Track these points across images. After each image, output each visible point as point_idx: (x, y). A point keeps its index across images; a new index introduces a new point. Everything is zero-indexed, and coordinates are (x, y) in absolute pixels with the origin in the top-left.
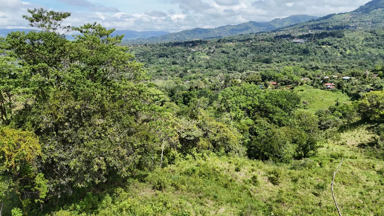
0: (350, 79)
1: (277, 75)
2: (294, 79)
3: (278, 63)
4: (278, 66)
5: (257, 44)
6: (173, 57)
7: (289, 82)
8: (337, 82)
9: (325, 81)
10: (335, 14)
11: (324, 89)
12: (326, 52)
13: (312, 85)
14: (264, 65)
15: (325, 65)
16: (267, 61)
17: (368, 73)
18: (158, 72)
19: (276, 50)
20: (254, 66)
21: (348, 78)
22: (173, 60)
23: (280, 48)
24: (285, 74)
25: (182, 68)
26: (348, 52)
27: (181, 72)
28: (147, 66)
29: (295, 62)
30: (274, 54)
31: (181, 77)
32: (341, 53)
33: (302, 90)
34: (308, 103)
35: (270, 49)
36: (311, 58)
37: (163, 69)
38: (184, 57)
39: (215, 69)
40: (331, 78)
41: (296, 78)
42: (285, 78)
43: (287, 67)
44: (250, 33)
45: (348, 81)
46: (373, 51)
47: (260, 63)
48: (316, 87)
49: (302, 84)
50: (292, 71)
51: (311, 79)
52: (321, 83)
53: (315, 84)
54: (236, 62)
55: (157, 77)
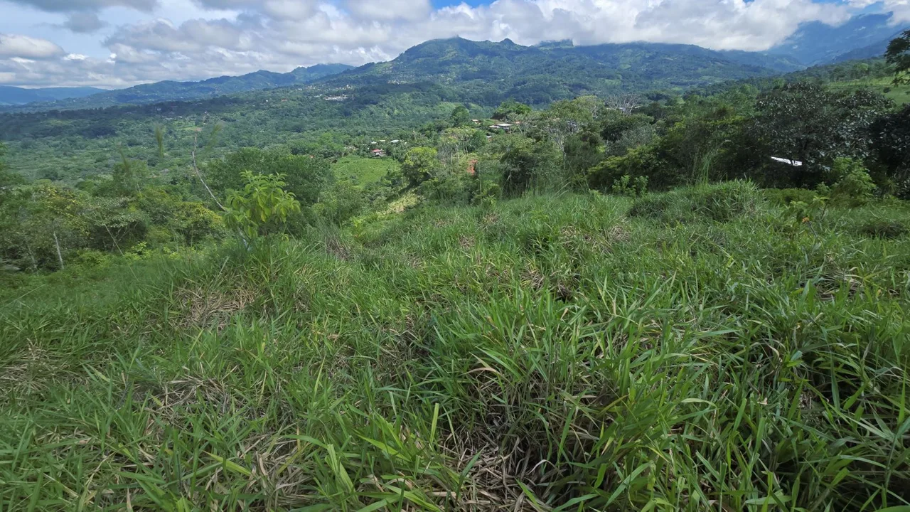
0: (399, 142)
1: (312, 145)
2: (335, 148)
3: (314, 130)
4: (314, 135)
5: (278, 105)
6: (127, 132)
7: (329, 153)
8: (386, 147)
9: (373, 147)
10: (373, 63)
11: (372, 157)
12: (372, 113)
13: (358, 154)
14: (295, 134)
15: (373, 129)
16: (298, 129)
17: (415, 133)
18: (98, 161)
19: (308, 113)
20: (280, 137)
21: (396, 141)
22: (128, 138)
23: (312, 110)
24: (322, 143)
25: (151, 150)
26: (396, 112)
27: (150, 157)
28: (68, 153)
29: (335, 128)
30: (306, 118)
31: (154, 165)
32: (389, 114)
33: (348, 162)
34: (357, 178)
35: (299, 111)
36: (356, 122)
37: (108, 155)
38: (150, 131)
39: (216, 147)
40: (379, 143)
41: (336, 146)
42: (323, 149)
43: (324, 134)
44: (264, 90)
45: (397, 145)
46: (422, 109)
47: (289, 132)
48: (363, 155)
49: (346, 154)
50: (331, 139)
51: (356, 147)
52: (367, 151)
53: (361, 152)
54: (250, 132)
55: (98, 169)
